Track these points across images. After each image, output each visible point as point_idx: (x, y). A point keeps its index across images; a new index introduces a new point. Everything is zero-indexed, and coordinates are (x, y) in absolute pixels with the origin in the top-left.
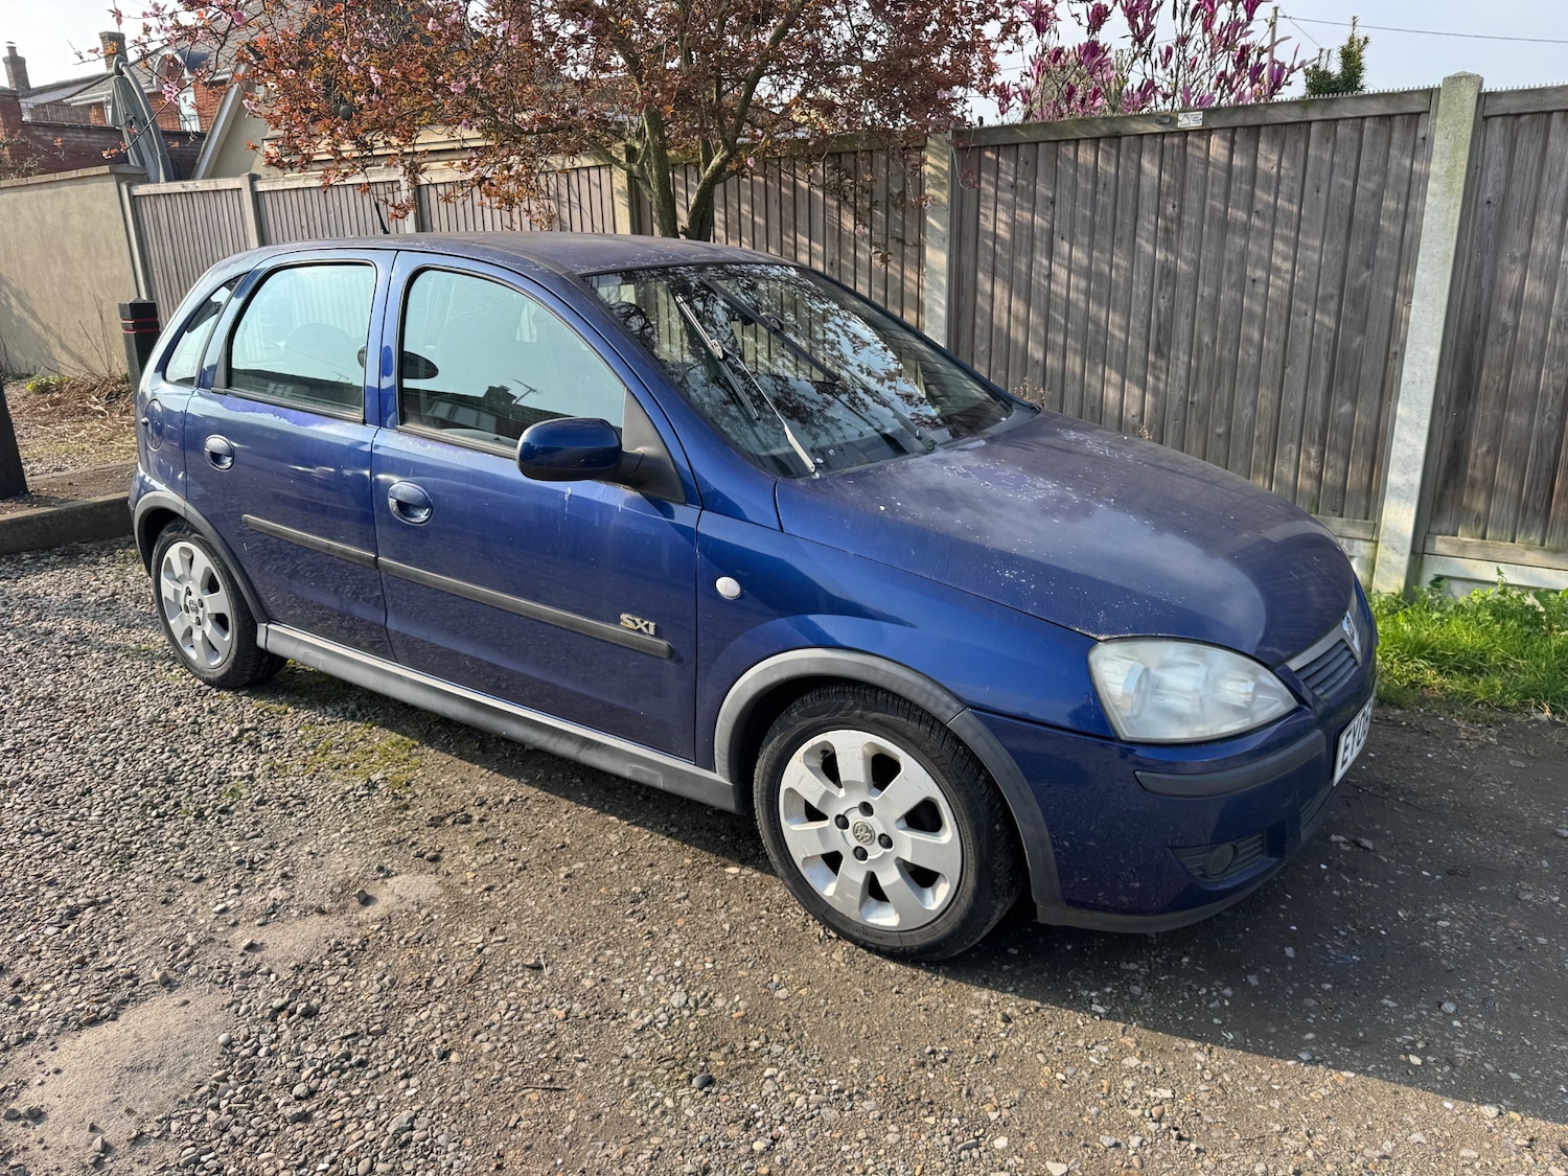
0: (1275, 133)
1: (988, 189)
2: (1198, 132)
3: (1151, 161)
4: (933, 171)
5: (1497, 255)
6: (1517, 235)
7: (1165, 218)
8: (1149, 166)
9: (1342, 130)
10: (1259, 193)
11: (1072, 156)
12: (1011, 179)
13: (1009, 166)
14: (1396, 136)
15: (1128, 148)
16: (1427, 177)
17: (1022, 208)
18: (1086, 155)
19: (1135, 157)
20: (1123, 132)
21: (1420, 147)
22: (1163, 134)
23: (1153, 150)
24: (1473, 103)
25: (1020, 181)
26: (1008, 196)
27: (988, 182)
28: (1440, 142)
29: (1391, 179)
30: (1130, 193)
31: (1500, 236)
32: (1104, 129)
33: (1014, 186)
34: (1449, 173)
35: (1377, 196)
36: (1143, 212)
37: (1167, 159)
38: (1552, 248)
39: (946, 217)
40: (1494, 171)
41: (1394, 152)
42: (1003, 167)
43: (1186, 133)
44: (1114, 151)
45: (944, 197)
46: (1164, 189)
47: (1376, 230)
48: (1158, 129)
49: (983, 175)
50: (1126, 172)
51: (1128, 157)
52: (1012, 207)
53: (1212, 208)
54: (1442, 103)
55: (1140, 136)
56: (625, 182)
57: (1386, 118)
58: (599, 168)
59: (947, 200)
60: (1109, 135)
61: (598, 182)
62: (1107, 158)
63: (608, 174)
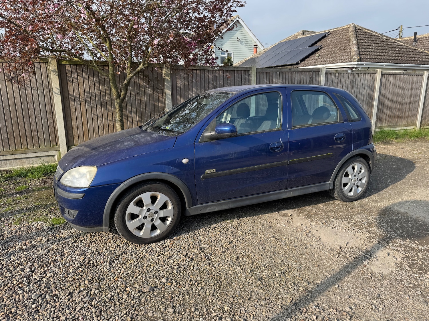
0: (230, 72)
1: (178, 77)
2: (218, 70)
3: (210, 75)
7: (214, 84)
9: (239, 72)
11: (196, 72)
12: (183, 76)
14: (246, 73)
16: (251, 80)
18: (198, 72)
19: (207, 74)
20: (206, 69)
21: (250, 75)
23: (210, 73)
24: (256, 70)
26: (183, 80)
28: (253, 76)
29: (246, 80)
30: (207, 80)
32: (202, 68)
33: (184, 78)
34: (254, 80)
35: (245, 83)
36: (210, 84)
37: (213, 75)
39: (170, 84)
41: (246, 76)
42: (181, 74)
43: (216, 70)
44: (204, 73)
45: (169, 78)
46: (213, 80)
48: (212, 69)
49: (177, 74)
50: (206, 77)
53: (221, 84)
54: (252, 69)
55: (208, 70)
56: (56, 68)
57: (245, 71)
58: (40, 63)
59: (170, 80)
60: (203, 69)
61: (39, 67)
62: (202, 73)
63: (45, 65)
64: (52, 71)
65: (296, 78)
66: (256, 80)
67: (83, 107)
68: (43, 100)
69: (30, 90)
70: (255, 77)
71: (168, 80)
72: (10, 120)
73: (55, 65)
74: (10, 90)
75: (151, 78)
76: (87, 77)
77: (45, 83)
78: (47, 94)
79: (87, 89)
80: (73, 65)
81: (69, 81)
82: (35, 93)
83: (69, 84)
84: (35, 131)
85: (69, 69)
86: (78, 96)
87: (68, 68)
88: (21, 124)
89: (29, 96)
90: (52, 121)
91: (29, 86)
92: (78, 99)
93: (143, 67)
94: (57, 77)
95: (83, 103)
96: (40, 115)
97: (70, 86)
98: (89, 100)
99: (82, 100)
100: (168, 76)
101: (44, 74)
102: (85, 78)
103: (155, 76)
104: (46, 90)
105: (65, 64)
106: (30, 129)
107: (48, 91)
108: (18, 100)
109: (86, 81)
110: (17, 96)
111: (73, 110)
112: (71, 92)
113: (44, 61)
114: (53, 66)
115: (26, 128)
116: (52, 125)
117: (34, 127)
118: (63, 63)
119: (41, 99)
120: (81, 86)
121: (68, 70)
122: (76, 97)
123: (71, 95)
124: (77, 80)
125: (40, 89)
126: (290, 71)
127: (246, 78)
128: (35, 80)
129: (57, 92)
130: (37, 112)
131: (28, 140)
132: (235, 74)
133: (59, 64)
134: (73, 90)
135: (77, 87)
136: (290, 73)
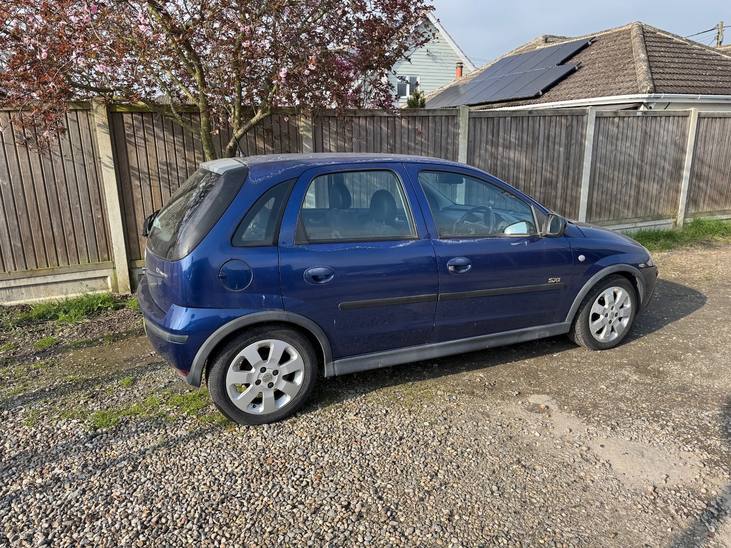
0: (420, 119)
1: (326, 132)
2: (399, 117)
3: (385, 126)
4: (304, 125)
5: (474, 154)
6: (477, 150)
7: (390, 145)
8: (384, 128)
9: (437, 119)
10: (417, 137)
11: (358, 122)
12: (335, 130)
13: (334, 125)
14: (450, 121)
15: (377, 121)
16: (459, 134)
17: (340, 140)
18: (362, 122)
19: (379, 124)
20: (376, 115)
21: (456, 126)
22: (388, 117)
23: (385, 122)
25: (339, 130)
26: (334, 136)
27: (326, 130)
28: (461, 125)
29: (450, 134)
30: (379, 136)
31: (474, 150)
32: (369, 114)
33: (337, 132)
34: (464, 133)
35: (447, 138)
36: (383, 143)
37: (390, 125)
38: (484, 153)
39: (312, 144)
40: (472, 132)
41: (450, 126)
42: (331, 125)
43: (395, 117)
44: (372, 122)
45: (310, 135)
46: (389, 135)
47: (447, 149)
48: (387, 115)
49: (324, 127)
50: (377, 129)
51: (377, 124)
52: (336, 140)
53: (404, 142)
54: (461, 113)
55: (381, 117)
56: (105, 120)
57: (447, 117)
58: (76, 111)
59: (311, 137)
60: (371, 116)
61: (76, 119)
62: (370, 124)
63: (85, 115)
64: (99, 125)
65: (542, 128)
66: (467, 132)
67: (156, 190)
68: (84, 178)
69: (59, 161)
70: (467, 128)
71: (308, 137)
72: (25, 215)
73: (103, 114)
74: (23, 160)
75: (277, 133)
76: (161, 135)
77: (87, 147)
78: (90, 167)
79: (162, 158)
80: (136, 113)
81: (130, 142)
82: (69, 165)
83: (130, 148)
84: (70, 234)
85: (130, 121)
86: (146, 171)
87: (127, 118)
88: (45, 222)
89: (59, 171)
90: (100, 216)
91: (58, 153)
92: (147, 176)
93: (262, 117)
94: (108, 137)
95: (155, 183)
96: (78, 206)
97: (131, 151)
98: (166, 176)
99: (154, 178)
100: (308, 131)
101: (84, 132)
102: (159, 138)
103: (285, 131)
104: (89, 161)
105: (122, 112)
106: (61, 231)
107: (91, 161)
108: (39, 180)
109: (160, 144)
110: (37, 172)
111: (137, 195)
112: (133, 162)
113: (85, 107)
114: (100, 116)
115: (55, 230)
116: (101, 222)
117: (68, 228)
118: (118, 110)
119: (80, 176)
120: (152, 151)
121: (127, 123)
122: (144, 173)
123: (133, 168)
124: (143, 141)
125: (77, 158)
126: (530, 115)
127: (450, 131)
128: (68, 142)
129: (108, 163)
130: (74, 200)
131: (59, 250)
132: (430, 125)
133: (111, 112)
134: (137, 158)
135: (144, 154)
136: (530, 118)
